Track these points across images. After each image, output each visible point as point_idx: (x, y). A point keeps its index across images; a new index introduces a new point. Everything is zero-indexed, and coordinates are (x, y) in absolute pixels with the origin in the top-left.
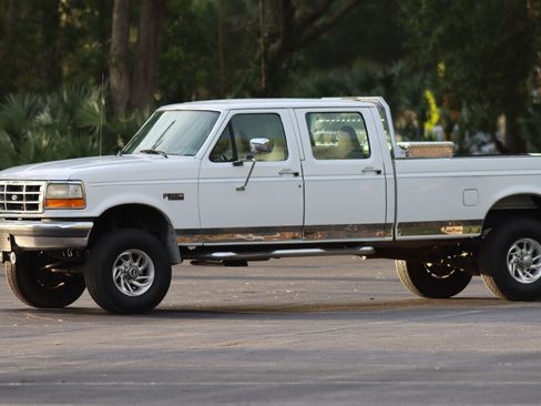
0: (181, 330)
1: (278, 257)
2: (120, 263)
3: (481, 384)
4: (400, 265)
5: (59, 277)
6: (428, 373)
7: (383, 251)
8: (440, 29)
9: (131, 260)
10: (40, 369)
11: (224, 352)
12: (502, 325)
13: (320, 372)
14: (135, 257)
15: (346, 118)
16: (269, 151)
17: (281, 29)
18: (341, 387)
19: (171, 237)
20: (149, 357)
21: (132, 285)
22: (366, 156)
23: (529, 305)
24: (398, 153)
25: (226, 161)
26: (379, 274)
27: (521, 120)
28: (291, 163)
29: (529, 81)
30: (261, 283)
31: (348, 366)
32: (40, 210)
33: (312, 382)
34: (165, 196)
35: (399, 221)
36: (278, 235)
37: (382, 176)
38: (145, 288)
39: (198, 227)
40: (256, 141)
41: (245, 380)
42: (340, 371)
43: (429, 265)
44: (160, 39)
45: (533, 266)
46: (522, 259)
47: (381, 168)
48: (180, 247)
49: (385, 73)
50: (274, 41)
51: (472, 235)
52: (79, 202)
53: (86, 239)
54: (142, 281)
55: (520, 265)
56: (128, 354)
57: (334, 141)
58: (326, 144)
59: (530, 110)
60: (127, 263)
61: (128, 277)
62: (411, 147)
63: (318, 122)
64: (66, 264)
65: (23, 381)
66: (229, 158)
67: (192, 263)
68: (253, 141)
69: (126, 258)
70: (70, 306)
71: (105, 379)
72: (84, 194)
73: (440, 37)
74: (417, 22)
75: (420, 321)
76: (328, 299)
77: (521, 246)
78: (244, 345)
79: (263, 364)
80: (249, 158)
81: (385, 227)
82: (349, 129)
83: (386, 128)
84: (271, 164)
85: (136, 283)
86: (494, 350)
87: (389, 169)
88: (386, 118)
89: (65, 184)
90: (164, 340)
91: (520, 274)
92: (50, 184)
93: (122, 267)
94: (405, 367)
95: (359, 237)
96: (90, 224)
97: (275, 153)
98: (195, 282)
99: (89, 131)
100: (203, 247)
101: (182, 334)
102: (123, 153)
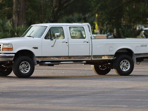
0: (38, 82)
1: (61, 64)
2: (21, 65)
3: (117, 95)
4: (92, 66)
5: (5, 68)
6: (104, 92)
7: (88, 63)
8: (99, 5)
9: (24, 64)
10: (5, 91)
11: (51, 87)
12: (120, 81)
13: (76, 92)
14: (25, 63)
15: (79, 28)
16: (60, 36)
17: (58, 4)
18: (83, 95)
19: (34, 58)
20: (32, 88)
21: (24, 70)
22: (84, 38)
23: (126, 77)
24: (93, 37)
25: (49, 39)
26: (86, 69)
27: (120, 29)
28: (65, 40)
29: (122, 19)
30: (56, 70)
31: (83, 91)
32: (1, 51)
33: (75, 94)
34: (33, 48)
35: (93, 55)
36: (62, 58)
37: (88, 43)
38: (28, 71)
39: (41, 56)
40: (57, 34)
41: (58, 94)
42: (82, 92)
43: (100, 66)
44: (26, 7)
45: (127, 67)
46: (124, 65)
47: (88, 41)
48: (37, 61)
49: (84, 16)
50: (56, 8)
51: (111, 59)
52: (11, 49)
53: (13, 58)
54: (27, 69)
55: (123, 66)
56: (27, 87)
57: (76, 34)
58: (74, 35)
59: (123, 27)
60: (23, 65)
61: (23, 68)
62: (96, 36)
63: (72, 29)
64: (8, 65)
65: (2, 93)
66: (49, 38)
67: (39, 65)
68: (56, 34)
69: (23, 63)
70: (8, 76)
71: (23, 93)
72: (12, 47)
73: (99, 7)
74: (93, 3)
75: (99, 80)
76: (74, 75)
77: (124, 62)
78: (55, 86)
79: (62, 90)
80: (55, 38)
81: (89, 56)
82: (80, 31)
83: (90, 31)
84: (60, 40)
85: (25, 70)
86: (119, 87)
87: (90, 42)
88: (90, 29)
89: (8, 44)
90: (34, 84)
91: (123, 69)
92: (4, 44)
93: (22, 66)
94: (97, 91)
95: (82, 59)
96: (14, 55)
97: (61, 37)
98: (39, 70)
99: (8, 31)
100: (43, 61)
101: (39, 83)
102: (22, 37)
